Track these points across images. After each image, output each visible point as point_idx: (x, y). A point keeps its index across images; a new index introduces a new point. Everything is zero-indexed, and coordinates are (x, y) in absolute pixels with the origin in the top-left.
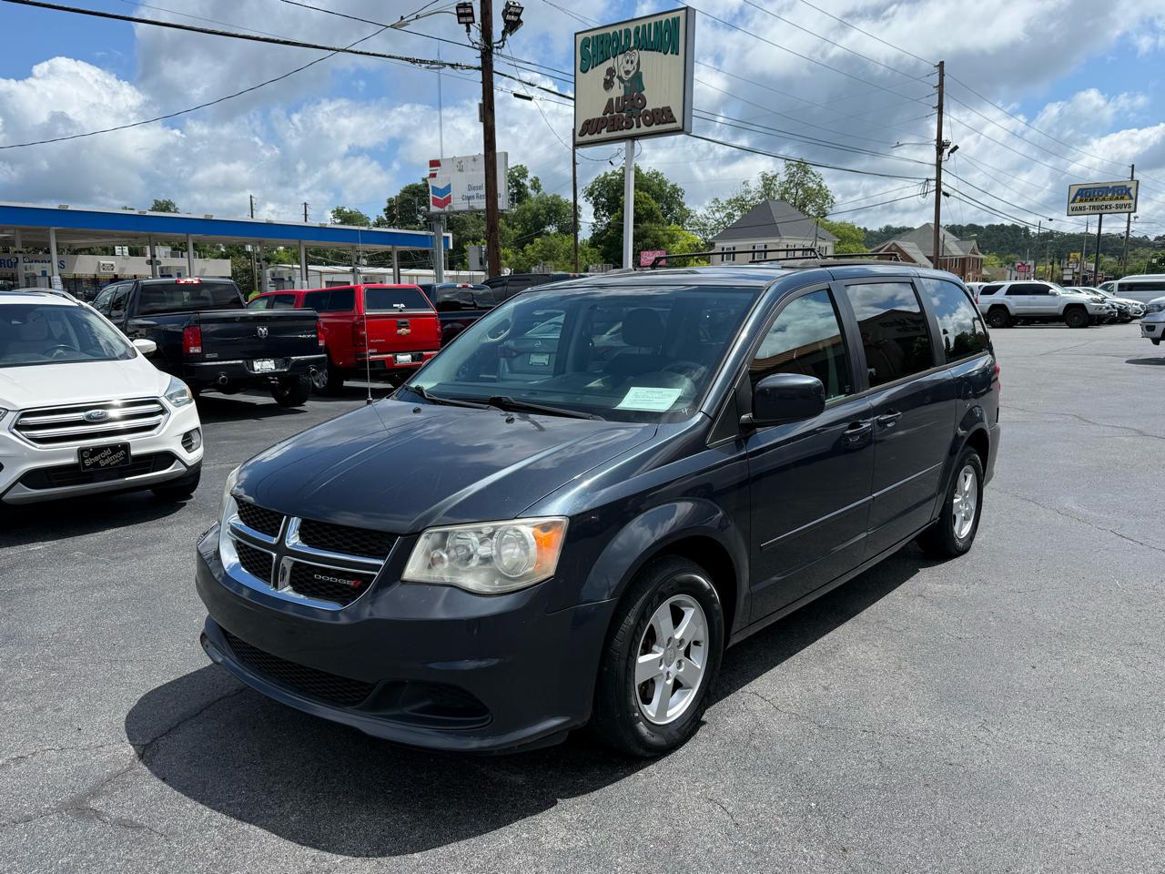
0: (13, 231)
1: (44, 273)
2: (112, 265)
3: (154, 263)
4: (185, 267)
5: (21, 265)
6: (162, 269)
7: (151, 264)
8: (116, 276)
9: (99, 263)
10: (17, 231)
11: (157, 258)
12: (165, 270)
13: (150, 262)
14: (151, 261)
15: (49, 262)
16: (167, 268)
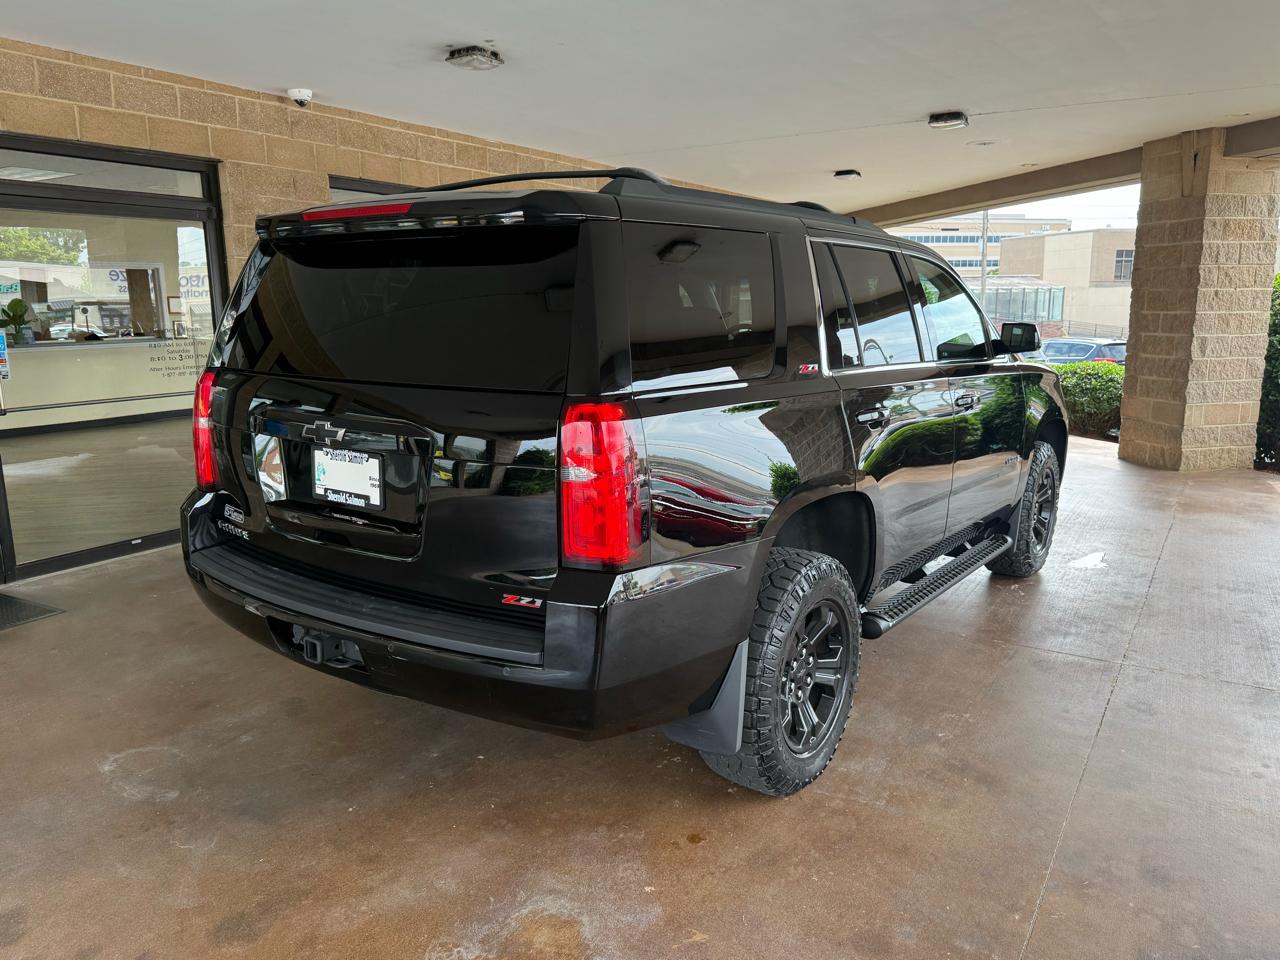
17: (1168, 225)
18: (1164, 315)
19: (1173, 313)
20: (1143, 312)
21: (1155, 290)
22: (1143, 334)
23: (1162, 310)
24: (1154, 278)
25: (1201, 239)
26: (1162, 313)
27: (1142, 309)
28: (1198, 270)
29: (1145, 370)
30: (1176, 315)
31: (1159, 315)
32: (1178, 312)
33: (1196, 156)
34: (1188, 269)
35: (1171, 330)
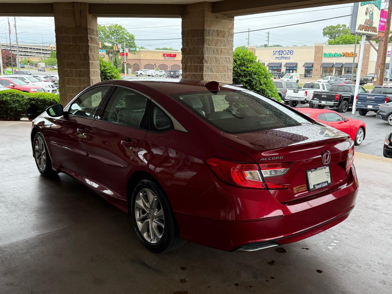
17: (71, 36)
18: (75, 70)
19: (80, 70)
20: (65, 69)
21: (69, 61)
22: (66, 78)
23: (74, 69)
24: (68, 56)
25: (88, 43)
26: (74, 70)
27: (64, 68)
28: (88, 55)
29: (70, 91)
30: (81, 71)
31: (73, 70)
32: (82, 70)
33: (80, 11)
34: (83, 54)
35: (80, 76)
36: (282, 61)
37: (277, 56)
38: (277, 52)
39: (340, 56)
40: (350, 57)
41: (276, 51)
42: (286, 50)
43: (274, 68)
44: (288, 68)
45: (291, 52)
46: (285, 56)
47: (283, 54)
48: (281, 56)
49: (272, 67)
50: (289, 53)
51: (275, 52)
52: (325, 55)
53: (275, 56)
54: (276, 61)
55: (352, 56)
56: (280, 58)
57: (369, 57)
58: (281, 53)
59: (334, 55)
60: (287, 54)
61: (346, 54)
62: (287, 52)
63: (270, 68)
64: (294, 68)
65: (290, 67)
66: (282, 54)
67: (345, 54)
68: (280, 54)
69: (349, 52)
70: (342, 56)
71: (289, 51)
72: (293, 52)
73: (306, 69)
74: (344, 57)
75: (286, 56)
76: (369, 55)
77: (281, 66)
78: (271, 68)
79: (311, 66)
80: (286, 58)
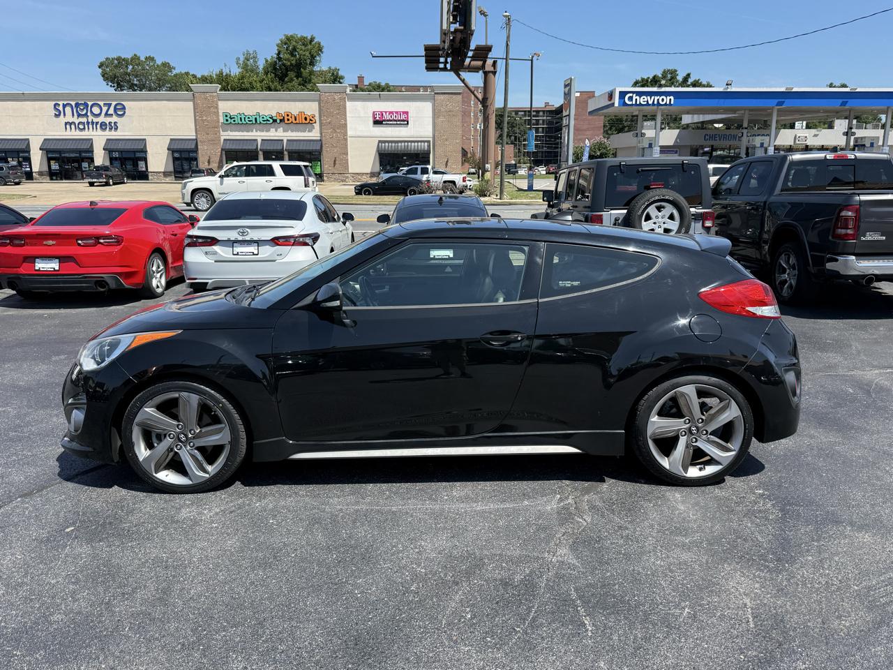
0: (743, 112)
1: (762, 145)
2: (806, 137)
3: (849, 134)
4: (878, 137)
5: (745, 139)
6: (856, 140)
7: (847, 135)
8: (807, 146)
9: (796, 136)
10: (747, 112)
11: (853, 130)
12: (859, 140)
13: (846, 134)
14: (847, 132)
15: (768, 135)
16: (862, 138)
36: (93, 133)
37: (69, 118)
38: (68, 109)
39: (271, 121)
40: (299, 125)
41: (64, 106)
42: (101, 103)
43: (67, 155)
44: (116, 155)
45: (120, 110)
46: (95, 120)
47: (89, 114)
48: (84, 120)
49: (59, 151)
50: (111, 111)
51: (61, 108)
52: (228, 118)
53: (62, 120)
54: (67, 133)
55: (304, 122)
56: (81, 127)
57: (346, 124)
58: (83, 110)
59: (254, 117)
60: (106, 114)
61: (289, 117)
62: (105, 109)
63: (49, 156)
64: (138, 155)
65: (121, 152)
66: (86, 115)
67: (286, 118)
68: (79, 115)
69: (295, 112)
70: (278, 121)
71: (110, 105)
72: (124, 108)
73: (177, 155)
74: (282, 124)
75: (101, 119)
76: (346, 120)
77: (91, 150)
78: (58, 156)
79: (193, 147)
80: (103, 126)
